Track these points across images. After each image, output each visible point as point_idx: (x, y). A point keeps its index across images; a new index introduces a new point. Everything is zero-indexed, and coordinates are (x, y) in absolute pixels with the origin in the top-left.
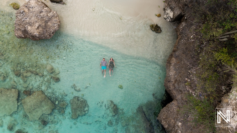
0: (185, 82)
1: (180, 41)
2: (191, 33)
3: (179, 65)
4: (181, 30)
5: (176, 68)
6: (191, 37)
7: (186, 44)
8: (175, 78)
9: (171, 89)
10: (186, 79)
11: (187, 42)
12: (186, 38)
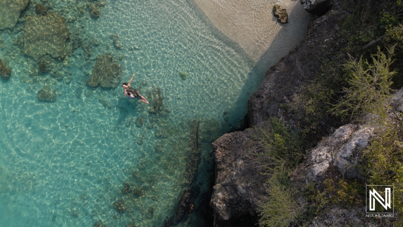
0: (280, 102)
1: (306, 42)
2: (329, 35)
3: (286, 75)
4: (317, 25)
5: (278, 79)
6: (325, 41)
7: (312, 48)
8: (270, 93)
9: (255, 108)
10: (285, 98)
11: (315, 46)
12: (317, 41)
